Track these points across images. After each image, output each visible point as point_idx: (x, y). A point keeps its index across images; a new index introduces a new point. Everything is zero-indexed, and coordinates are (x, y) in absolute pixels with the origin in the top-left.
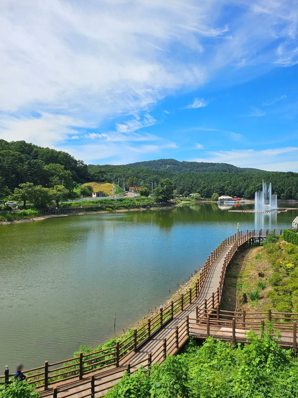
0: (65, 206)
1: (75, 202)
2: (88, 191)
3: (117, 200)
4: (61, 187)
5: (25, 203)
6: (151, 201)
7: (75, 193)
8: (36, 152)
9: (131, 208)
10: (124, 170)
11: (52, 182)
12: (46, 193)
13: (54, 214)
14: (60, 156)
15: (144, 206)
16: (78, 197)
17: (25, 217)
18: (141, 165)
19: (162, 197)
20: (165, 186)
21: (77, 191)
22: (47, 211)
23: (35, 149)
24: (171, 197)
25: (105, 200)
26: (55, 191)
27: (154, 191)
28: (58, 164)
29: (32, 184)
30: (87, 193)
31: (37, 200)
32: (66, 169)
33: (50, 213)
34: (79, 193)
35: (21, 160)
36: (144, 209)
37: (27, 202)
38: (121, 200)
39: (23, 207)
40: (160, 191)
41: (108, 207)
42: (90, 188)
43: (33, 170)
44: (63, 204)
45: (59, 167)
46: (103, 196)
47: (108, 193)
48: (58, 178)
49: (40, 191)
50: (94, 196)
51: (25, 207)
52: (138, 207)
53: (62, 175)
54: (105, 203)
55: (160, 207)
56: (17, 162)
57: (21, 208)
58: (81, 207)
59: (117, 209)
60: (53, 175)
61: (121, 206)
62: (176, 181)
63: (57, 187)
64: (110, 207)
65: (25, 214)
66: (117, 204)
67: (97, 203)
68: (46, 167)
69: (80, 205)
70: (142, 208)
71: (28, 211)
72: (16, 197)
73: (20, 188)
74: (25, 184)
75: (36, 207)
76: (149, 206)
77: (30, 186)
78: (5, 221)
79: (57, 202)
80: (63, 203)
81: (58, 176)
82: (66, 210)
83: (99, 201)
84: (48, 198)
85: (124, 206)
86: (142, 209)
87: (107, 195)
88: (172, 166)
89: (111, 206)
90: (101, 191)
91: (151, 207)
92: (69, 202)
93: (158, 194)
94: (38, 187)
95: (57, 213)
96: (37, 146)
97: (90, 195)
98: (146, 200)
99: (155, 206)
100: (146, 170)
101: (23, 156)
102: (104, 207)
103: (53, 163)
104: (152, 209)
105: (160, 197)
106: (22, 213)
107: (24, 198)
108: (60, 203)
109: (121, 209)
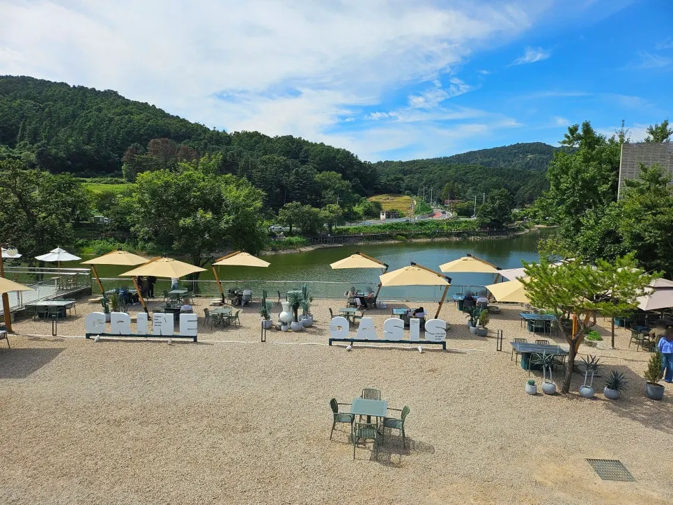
0: (340, 232)
1: (354, 227)
2: (375, 210)
3: (416, 224)
4: (335, 207)
5: (291, 227)
6: (471, 226)
7: (356, 213)
8: (306, 151)
9: (437, 237)
10: (441, 170)
11: (325, 198)
12: (316, 214)
13: (326, 242)
14: (338, 157)
15: (458, 235)
16: (360, 218)
17: (291, 246)
18: (478, 155)
19: (491, 220)
20: (498, 202)
21: (358, 209)
22: (317, 239)
23: (306, 148)
24: (506, 219)
25: (397, 224)
26: (327, 213)
27: (477, 210)
28: (334, 172)
29: (299, 203)
30: (372, 213)
31: (305, 224)
32: (344, 178)
33: (320, 241)
34: (361, 213)
35: (287, 168)
36: (458, 239)
37: (293, 225)
38: (422, 224)
39: (288, 233)
40: (487, 210)
41: (400, 234)
42: (378, 205)
43: (301, 182)
44: (337, 229)
45: (335, 175)
46: (396, 217)
47: (404, 213)
48: (333, 192)
49: (308, 212)
50: (383, 217)
51: (290, 233)
52: (449, 235)
53: (338, 188)
54: (396, 229)
55: (486, 236)
56: (281, 172)
57: (286, 234)
58: (362, 234)
59: (414, 238)
60: (326, 188)
61: (421, 234)
62: (534, 187)
63: (329, 207)
64: (403, 235)
65: (291, 243)
66: (413, 230)
67: (384, 228)
68: (318, 177)
69: (360, 231)
70: (455, 236)
71: (295, 239)
72: (281, 220)
73: (285, 208)
74: (290, 204)
75: (304, 233)
76: (465, 235)
77: (297, 207)
78: (269, 251)
79: (330, 226)
80: (338, 227)
81: (333, 189)
82: (341, 237)
83: (388, 225)
84: (318, 221)
85: (425, 234)
86: (455, 239)
87: (403, 216)
88: (538, 156)
89: (405, 233)
90: (393, 210)
91: (469, 235)
92: (347, 226)
93: (485, 214)
94: (307, 208)
95: (329, 242)
96: (308, 142)
97: (377, 216)
98: (464, 224)
99: (478, 234)
100: (480, 168)
101: (289, 162)
102: (394, 234)
103: (327, 171)
104: (472, 238)
105: (488, 220)
106: (287, 241)
107: (290, 222)
108: (333, 228)
109: (420, 238)
